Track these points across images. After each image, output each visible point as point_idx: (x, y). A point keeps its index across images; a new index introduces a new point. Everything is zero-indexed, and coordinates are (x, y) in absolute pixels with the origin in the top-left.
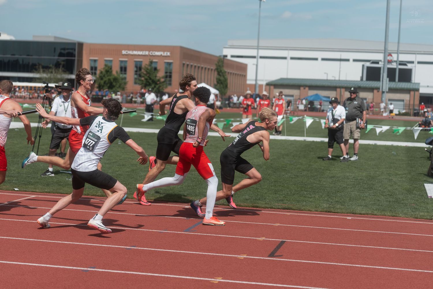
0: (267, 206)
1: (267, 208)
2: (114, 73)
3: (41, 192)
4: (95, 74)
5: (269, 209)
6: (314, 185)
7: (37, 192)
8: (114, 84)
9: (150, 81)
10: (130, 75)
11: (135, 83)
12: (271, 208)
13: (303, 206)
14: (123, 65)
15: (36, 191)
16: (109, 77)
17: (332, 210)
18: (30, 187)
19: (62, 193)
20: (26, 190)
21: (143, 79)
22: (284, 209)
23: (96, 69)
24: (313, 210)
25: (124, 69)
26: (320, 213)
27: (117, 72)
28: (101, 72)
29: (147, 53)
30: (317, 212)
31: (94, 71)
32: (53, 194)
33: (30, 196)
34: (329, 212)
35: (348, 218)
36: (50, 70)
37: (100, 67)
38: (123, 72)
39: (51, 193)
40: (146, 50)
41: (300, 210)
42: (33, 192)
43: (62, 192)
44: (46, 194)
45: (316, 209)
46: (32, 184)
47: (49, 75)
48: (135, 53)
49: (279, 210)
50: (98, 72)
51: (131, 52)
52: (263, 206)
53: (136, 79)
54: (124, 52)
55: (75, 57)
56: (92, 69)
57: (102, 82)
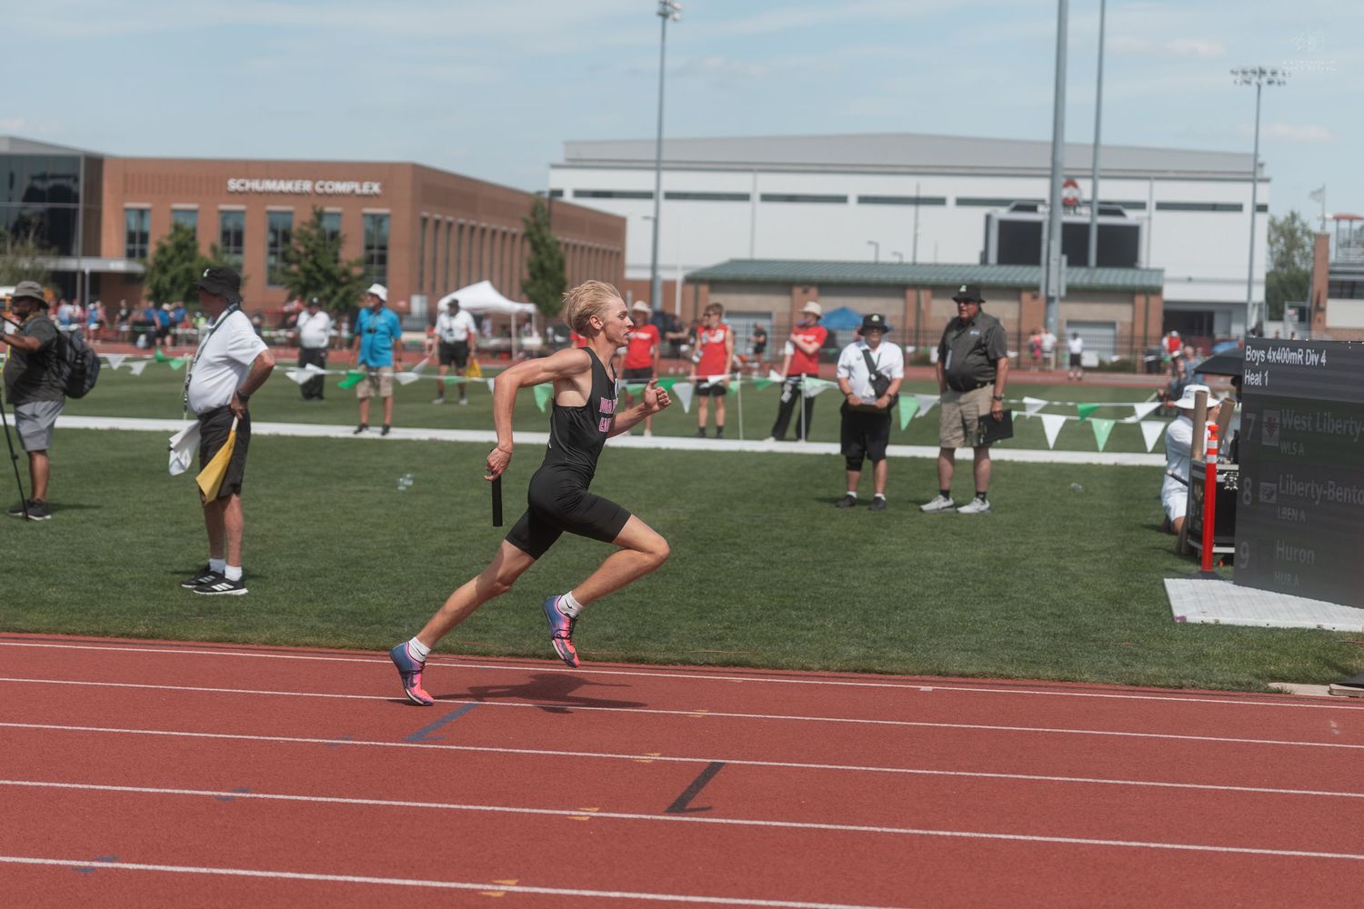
0: (673, 656)
1: (674, 663)
2: (204, 251)
4: (143, 254)
5: (679, 667)
6: (824, 589)
9: (319, 276)
10: (255, 260)
11: (272, 282)
12: (685, 662)
13: (785, 653)
14: (230, 224)
16: (186, 265)
17: (875, 664)
19: (21, 631)
21: (294, 268)
22: (726, 664)
23: (144, 237)
24: (817, 666)
25: (233, 238)
26: (837, 674)
27: (214, 249)
28: (163, 250)
29: (307, 186)
30: (827, 674)
31: (137, 246)
34: (864, 671)
35: (923, 688)
37: (159, 233)
38: (232, 248)
40: (304, 178)
41: (775, 667)
43: (23, 628)
45: (826, 663)
48: (270, 185)
49: (711, 668)
50: (152, 249)
51: (255, 185)
52: (660, 657)
53: (272, 268)
54: (234, 185)
55: (77, 201)
56: (131, 237)
57: (166, 280)
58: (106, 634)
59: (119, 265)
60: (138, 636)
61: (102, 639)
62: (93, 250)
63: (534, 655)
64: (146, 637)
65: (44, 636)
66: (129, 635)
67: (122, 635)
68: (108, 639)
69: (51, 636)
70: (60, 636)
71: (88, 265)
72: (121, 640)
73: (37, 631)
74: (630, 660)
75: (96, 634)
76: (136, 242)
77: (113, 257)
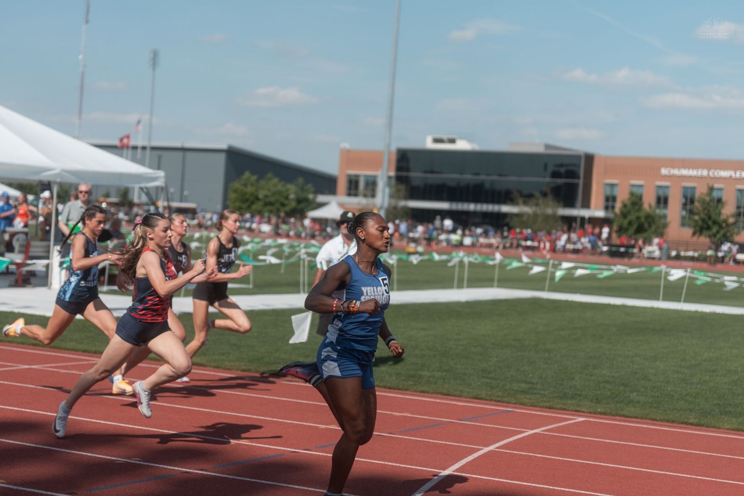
2: (646, 206)
3: (591, 413)
4: (613, 207)
7: (584, 412)
8: (646, 225)
9: (710, 223)
10: (674, 212)
11: (683, 224)
14: (661, 193)
15: (583, 410)
16: (637, 214)
18: (569, 402)
19: (627, 417)
20: (565, 407)
21: (696, 218)
23: (614, 199)
25: (662, 201)
27: (650, 206)
28: (625, 206)
29: (705, 173)
31: (610, 204)
32: (612, 417)
33: (576, 419)
36: (535, 201)
37: (622, 196)
38: (662, 205)
39: (608, 415)
40: (703, 168)
42: (578, 412)
43: (628, 414)
44: (599, 416)
46: (573, 398)
47: (534, 208)
48: (685, 172)
50: (618, 206)
51: (676, 172)
53: (683, 218)
54: (664, 171)
55: (578, 178)
56: (607, 199)
57: (625, 223)
58: (673, 422)
59: (600, 214)
60: (692, 424)
61: (672, 424)
62: (586, 205)
64: (696, 425)
65: (640, 420)
66: (686, 423)
67: (683, 423)
68: (675, 425)
69: (643, 421)
70: (648, 421)
71: (586, 213)
72: (682, 426)
73: (636, 417)
75: (668, 421)
76: (610, 201)
77: (597, 208)
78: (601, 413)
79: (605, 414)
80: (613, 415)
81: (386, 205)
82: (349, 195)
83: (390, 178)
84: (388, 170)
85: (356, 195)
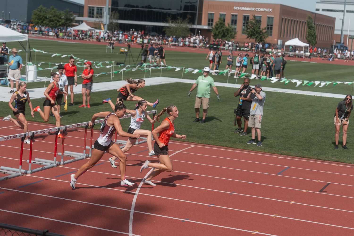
0: (326, 159)
2: (226, 25)
3: (197, 143)
4: (212, 24)
8: (226, 34)
9: (255, 32)
10: (239, 27)
11: (243, 33)
12: (328, 160)
14: (234, 19)
16: (222, 29)
18: (190, 139)
19: (208, 144)
21: (249, 30)
22: (336, 161)
23: (212, 20)
25: (234, 22)
27: (228, 24)
28: (217, 24)
29: (253, 9)
31: (211, 23)
33: (192, 146)
36: (177, 21)
37: (216, 20)
38: (234, 24)
40: (253, 7)
41: (345, 163)
42: (193, 143)
46: (192, 137)
47: (177, 24)
48: (244, 9)
50: (214, 24)
51: (240, 8)
52: (324, 159)
53: (243, 30)
54: (235, 8)
55: (197, 11)
56: (209, 20)
57: (217, 32)
58: (223, 146)
59: (206, 27)
60: (229, 147)
62: (200, 23)
63: (300, 157)
65: (212, 146)
66: (227, 147)
67: (226, 147)
68: (224, 147)
69: (214, 146)
71: (199, 27)
74: (318, 159)
75: (222, 146)
76: (210, 21)
77: (204, 25)
78: (200, 143)
79: (201, 143)
80: (204, 144)
81: (108, 23)
82: (89, 17)
83: (109, 8)
84: (109, 6)
85: (93, 17)
